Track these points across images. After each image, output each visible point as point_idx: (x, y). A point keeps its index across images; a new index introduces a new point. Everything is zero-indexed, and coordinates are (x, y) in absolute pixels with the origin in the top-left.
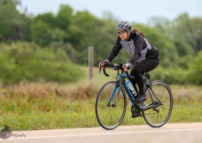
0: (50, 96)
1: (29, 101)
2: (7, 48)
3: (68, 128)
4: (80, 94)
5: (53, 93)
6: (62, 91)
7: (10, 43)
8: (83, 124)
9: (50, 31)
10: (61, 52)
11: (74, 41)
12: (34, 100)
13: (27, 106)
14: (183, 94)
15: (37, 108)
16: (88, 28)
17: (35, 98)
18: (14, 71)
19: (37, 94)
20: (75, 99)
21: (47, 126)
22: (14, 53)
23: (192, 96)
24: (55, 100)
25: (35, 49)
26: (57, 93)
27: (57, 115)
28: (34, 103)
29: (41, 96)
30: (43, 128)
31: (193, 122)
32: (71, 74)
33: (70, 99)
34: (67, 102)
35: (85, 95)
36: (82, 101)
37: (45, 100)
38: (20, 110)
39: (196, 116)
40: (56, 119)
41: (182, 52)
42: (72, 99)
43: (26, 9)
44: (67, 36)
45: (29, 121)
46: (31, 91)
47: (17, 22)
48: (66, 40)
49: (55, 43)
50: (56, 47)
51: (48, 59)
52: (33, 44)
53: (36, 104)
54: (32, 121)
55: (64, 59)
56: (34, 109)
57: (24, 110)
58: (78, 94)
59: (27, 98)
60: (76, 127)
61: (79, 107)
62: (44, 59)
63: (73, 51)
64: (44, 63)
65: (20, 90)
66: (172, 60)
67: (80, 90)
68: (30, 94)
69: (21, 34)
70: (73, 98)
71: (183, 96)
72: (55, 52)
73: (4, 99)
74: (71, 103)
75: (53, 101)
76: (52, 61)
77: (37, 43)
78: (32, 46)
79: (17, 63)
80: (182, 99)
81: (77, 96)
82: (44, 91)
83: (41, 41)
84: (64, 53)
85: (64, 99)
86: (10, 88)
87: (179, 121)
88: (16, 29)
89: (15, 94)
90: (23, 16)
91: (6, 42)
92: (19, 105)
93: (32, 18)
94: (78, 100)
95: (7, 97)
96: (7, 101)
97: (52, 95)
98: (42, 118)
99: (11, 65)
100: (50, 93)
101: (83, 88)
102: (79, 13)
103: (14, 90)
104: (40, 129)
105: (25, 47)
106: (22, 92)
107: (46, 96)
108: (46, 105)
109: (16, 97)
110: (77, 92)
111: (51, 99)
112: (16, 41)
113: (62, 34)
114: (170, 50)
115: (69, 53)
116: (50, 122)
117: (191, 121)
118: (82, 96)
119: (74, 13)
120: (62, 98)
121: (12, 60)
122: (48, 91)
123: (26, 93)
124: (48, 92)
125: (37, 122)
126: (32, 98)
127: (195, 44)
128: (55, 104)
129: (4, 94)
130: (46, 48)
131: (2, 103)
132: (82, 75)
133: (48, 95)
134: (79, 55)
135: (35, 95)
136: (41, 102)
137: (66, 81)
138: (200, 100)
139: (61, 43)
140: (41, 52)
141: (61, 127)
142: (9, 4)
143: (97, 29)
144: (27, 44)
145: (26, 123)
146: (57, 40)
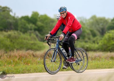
0: (30, 57)
1: (19, 59)
2: (5, 33)
5: (31, 55)
6: (36, 54)
7: (7, 32)
9: (27, 25)
10: (33, 35)
11: (39, 30)
12: (21, 59)
13: (18, 62)
14: (97, 55)
15: (23, 63)
16: (46, 23)
17: (22, 58)
18: (10, 45)
19: (23, 56)
21: (29, 71)
22: (9, 37)
23: (101, 56)
24: (32, 59)
25: (20, 34)
26: (33, 55)
27: (34, 66)
28: (21, 60)
29: (25, 57)
30: (27, 72)
32: (38, 47)
33: (40, 58)
34: (38, 60)
37: (27, 59)
39: (105, 66)
40: (34, 68)
41: (94, 35)
42: (41, 58)
43: (15, 14)
44: (36, 27)
45: (20, 69)
46: (20, 54)
48: (35, 30)
49: (30, 31)
50: (30, 33)
51: (27, 39)
52: (19, 31)
53: (23, 61)
54: (22, 69)
55: (35, 39)
56: (22, 63)
57: (16, 63)
59: (18, 58)
60: (44, 72)
62: (25, 39)
63: (39, 35)
64: (25, 41)
68: (20, 56)
69: (13, 27)
72: (30, 35)
73: (6, 58)
74: (40, 60)
75: (31, 59)
76: (29, 40)
77: (21, 31)
78: (18, 33)
79: (11, 41)
80: (97, 58)
81: (43, 57)
83: (23, 30)
84: (35, 36)
85: (37, 58)
86: (9, 53)
87: (96, 68)
88: (10, 24)
89: (12, 56)
90: (14, 17)
91: (5, 31)
92: (14, 61)
93: (18, 18)
95: (8, 57)
96: (8, 59)
97: (31, 56)
98: (27, 68)
99: (8, 42)
100: (30, 55)
102: (42, 16)
103: (11, 54)
104: (26, 73)
105: (15, 33)
106: (15, 55)
107: (28, 57)
108: (27, 62)
109: (12, 57)
110: (43, 55)
113: (33, 26)
114: (88, 34)
115: (37, 36)
116: (31, 69)
117: (102, 68)
119: (39, 16)
120: (36, 58)
121: (9, 40)
123: (17, 56)
124: (28, 55)
125: (24, 70)
126: (20, 58)
127: (101, 31)
128: (32, 61)
129: (6, 56)
130: (26, 34)
131: (5, 61)
132: (44, 47)
133: (29, 57)
134: (42, 37)
135: (22, 57)
136: (25, 60)
137: (36, 50)
138: (105, 58)
139: (33, 31)
140: (23, 35)
141: (37, 72)
142: (6, 12)
143: (51, 24)
144: (16, 32)
145: (18, 70)
146: (31, 30)
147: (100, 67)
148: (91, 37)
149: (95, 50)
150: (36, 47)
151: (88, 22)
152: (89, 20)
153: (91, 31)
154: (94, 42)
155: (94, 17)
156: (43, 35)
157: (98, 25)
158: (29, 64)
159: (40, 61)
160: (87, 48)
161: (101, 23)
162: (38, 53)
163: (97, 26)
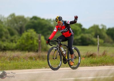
147: (19, 68)
148: (9, 35)
154: (12, 41)
157: (17, 23)
160: (5, 47)
163: (16, 25)
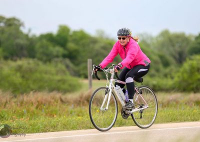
0: (56, 103)
1: (37, 108)
2: (13, 64)
3: (74, 130)
4: (82, 101)
5: (58, 100)
6: (66, 99)
7: (15, 61)
8: (86, 126)
10: (61, 66)
11: (72, 56)
12: (41, 107)
13: (36, 113)
14: (171, 99)
15: (44, 114)
16: (84, 45)
17: (42, 105)
18: (21, 84)
19: (44, 102)
20: (77, 105)
21: (54, 128)
22: (19, 69)
23: (179, 100)
24: (60, 107)
25: (38, 65)
26: (61, 100)
27: (63, 119)
28: (41, 109)
29: (47, 104)
30: (51, 130)
31: (182, 122)
32: (70, 85)
33: (73, 105)
34: (70, 108)
35: (86, 102)
36: (84, 107)
37: (51, 107)
38: (29, 116)
39: (185, 116)
40: (63, 122)
41: (166, 64)
42: (74, 106)
43: (30, 31)
44: (66, 52)
45: (39, 125)
46: (39, 99)
47: (21, 41)
48: (64, 56)
49: (56, 59)
50: (56, 62)
52: (36, 60)
53: (43, 110)
54: (42, 125)
55: (64, 72)
56: (42, 115)
57: (33, 115)
58: (80, 101)
59: (35, 106)
60: (80, 129)
61: (81, 112)
62: (46, 73)
63: (71, 65)
64: (46, 77)
65: (28, 98)
66: (158, 70)
67: (81, 98)
68: (38, 102)
69: (25, 52)
70: (76, 105)
71: (171, 100)
72: (56, 66)
73: (15, 107)
74: (74, 108)
75: (58, 108)
76: (53, 74)
77: (40, 59)
79: (23, 77)
80: (171, 103)
81: (79, 103)
82: (49, 99)
84: (64, 67)
85: (67, 105)
86: (21, 98)
87: (171, 121)
88: (21, 48)
89: (24, 103)
90: (27, 36)
92: (28, 111)
94: (80, 107)
95: (18, 105)
96: (18, 108)
97: (57, 102)
98: (51, 122)
99: (17, 79)
100: (55, 101)
101: (84, 96)
102: (75, 32)
103: (23, 99)
104: (49, 131)
105: (29, 64)
106: (30, 100)
107: (52, 103)
108: (52, 111)
109: (25, 105)
110: (79, 99)
111: (56, 106)
112: (20, 58)
113: (61, 50)
114: (156, 62)
115: (67, 67)
116: (58, 125)
117: (181, 121)
118: (83, 103)
119: (71, 33)
121: (18, 74)
122: (53, 98)
123: (34, 102)
124: (53, 100)
125: (46, 126)
126: (40, 105)
127: (177, 56)
128: (59, 110)
129: (15, 102)
130: (48, 63)
131: (14, 111)
132: (80, 86)
133: (54, 103)
134: (76, 68)
135: (42, 103)
136: (47, 109)
137: (65, 91)
138: (186, 104)
140: (43, 67)
141: (68, 129)
142: (13, 27)
143: (91, 46)
144: (31, 61)
145: (37, 127)
146: (57, 56)
149: (167, 90)
150: (66, 86)
151: (155, 41)
152: (157, 37)
153: (161, 57)
155: (165, 33)
156: (77, 65)
158: (55, 116)
159: (73, 110)
161: (177, 42)
162: (71, 96)
